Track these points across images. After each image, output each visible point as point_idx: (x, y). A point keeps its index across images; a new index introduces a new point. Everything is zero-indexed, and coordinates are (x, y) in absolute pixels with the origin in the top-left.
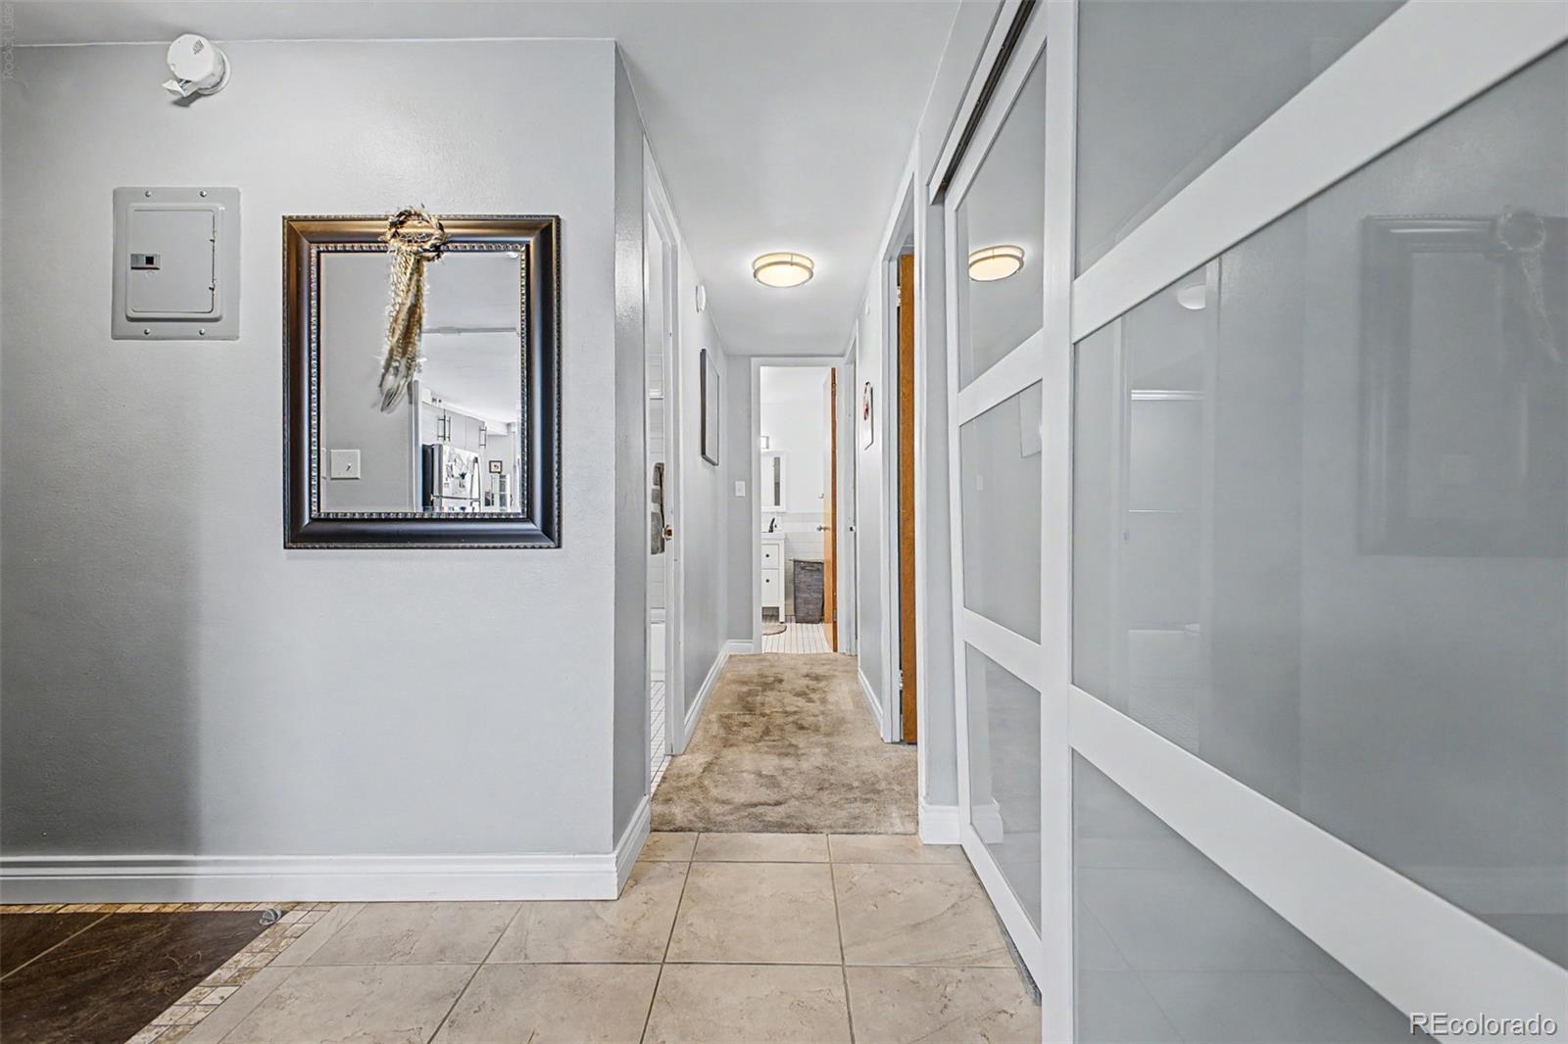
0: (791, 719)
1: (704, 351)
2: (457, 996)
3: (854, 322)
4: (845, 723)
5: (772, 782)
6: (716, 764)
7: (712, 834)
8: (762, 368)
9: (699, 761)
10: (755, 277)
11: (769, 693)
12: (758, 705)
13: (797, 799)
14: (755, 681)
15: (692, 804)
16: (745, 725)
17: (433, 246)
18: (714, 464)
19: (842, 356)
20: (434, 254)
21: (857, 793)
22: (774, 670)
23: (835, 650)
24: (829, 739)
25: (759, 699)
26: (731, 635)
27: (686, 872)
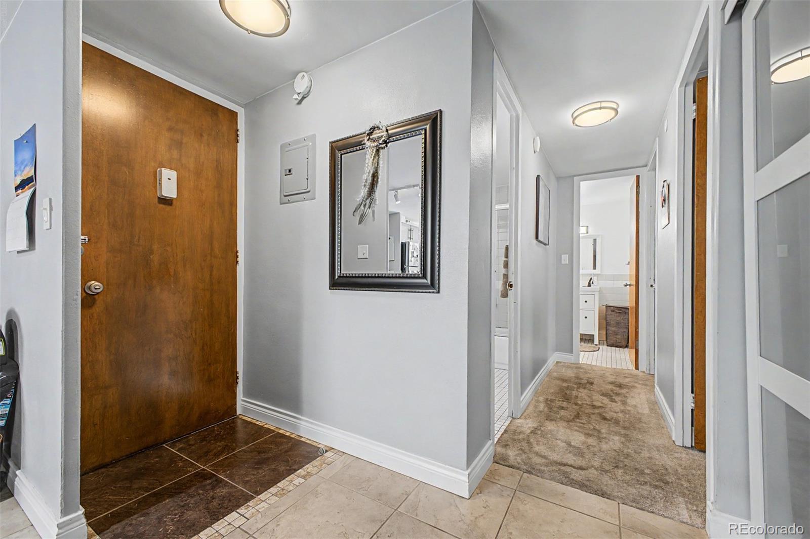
0: (597, 411)
1: (538, 176)
2: (382, 523)
3: (655, 139)
4: (641, 422)
5: (580, 453)
6: (539, 430)
7: (533, 476)
8: (581, 183)
9: (530, 425)
10: (574, 123)
11: (581, 390)
12: (573, 397)
13: (596, 469)
14: (573, 380)
15: (521, 452)
16: (562, 408)
17: (383, 141)
18: (545, 244)
19: (646, 166)
20: (385, 145)
21: (648, 479)
22: (588, 375)
23: (637, 368)
24: (628, 432)
25: (574, 393)
26: (558, 349)
27: (512, 495)
